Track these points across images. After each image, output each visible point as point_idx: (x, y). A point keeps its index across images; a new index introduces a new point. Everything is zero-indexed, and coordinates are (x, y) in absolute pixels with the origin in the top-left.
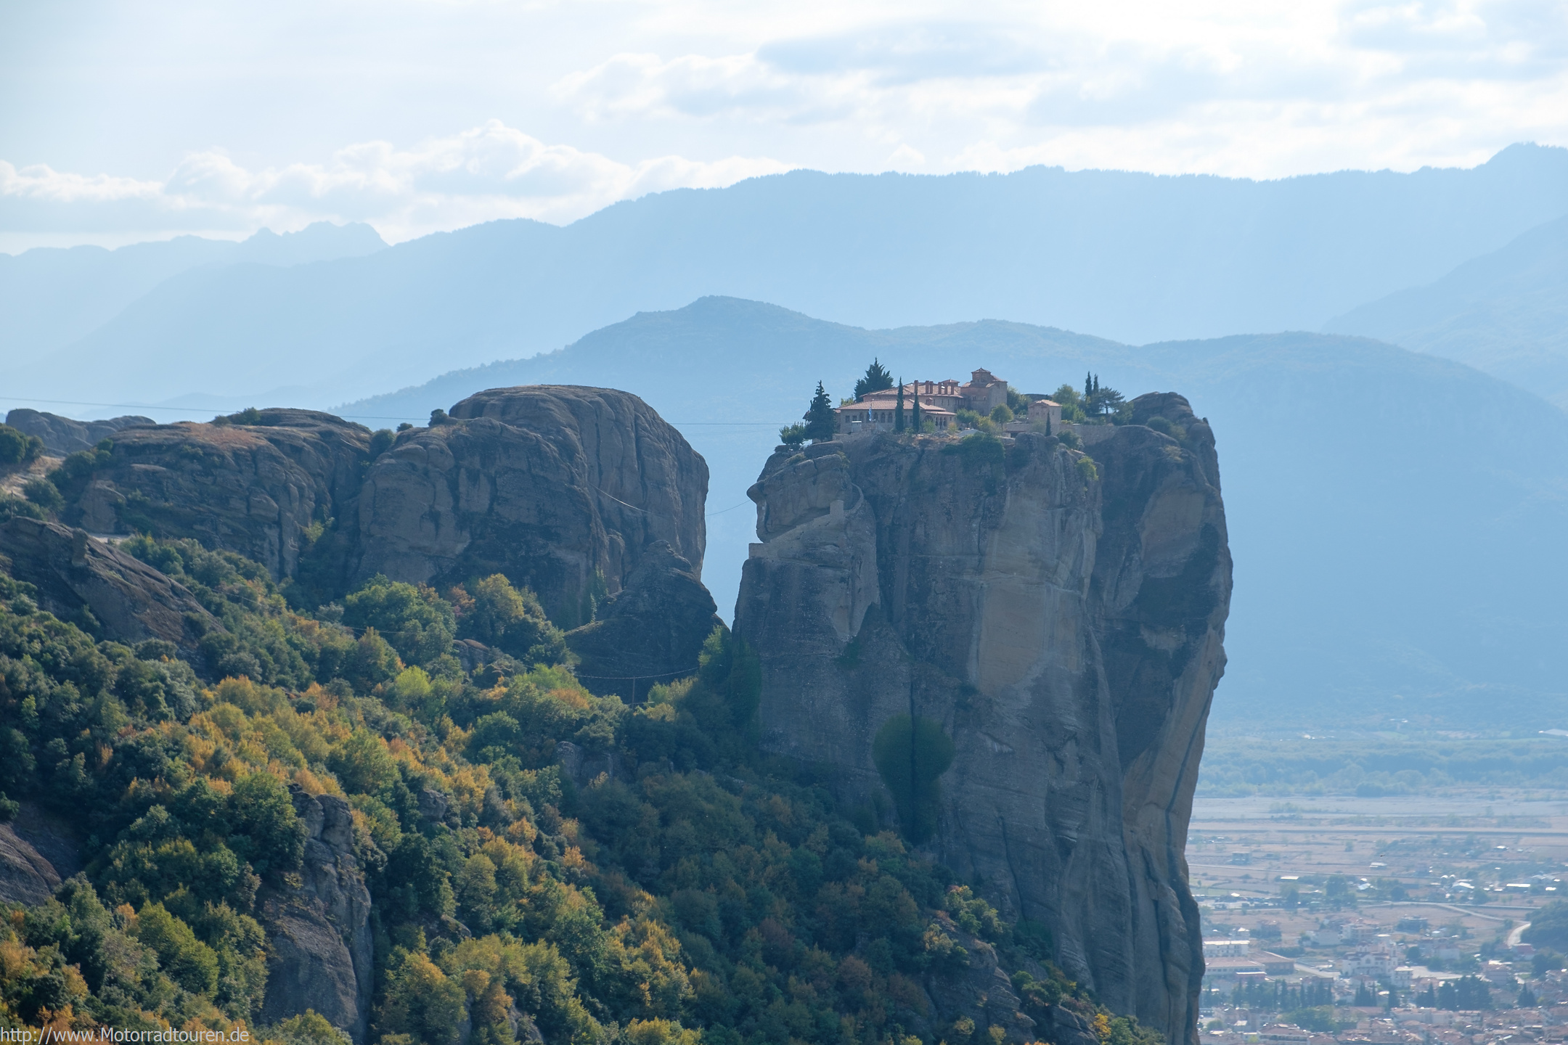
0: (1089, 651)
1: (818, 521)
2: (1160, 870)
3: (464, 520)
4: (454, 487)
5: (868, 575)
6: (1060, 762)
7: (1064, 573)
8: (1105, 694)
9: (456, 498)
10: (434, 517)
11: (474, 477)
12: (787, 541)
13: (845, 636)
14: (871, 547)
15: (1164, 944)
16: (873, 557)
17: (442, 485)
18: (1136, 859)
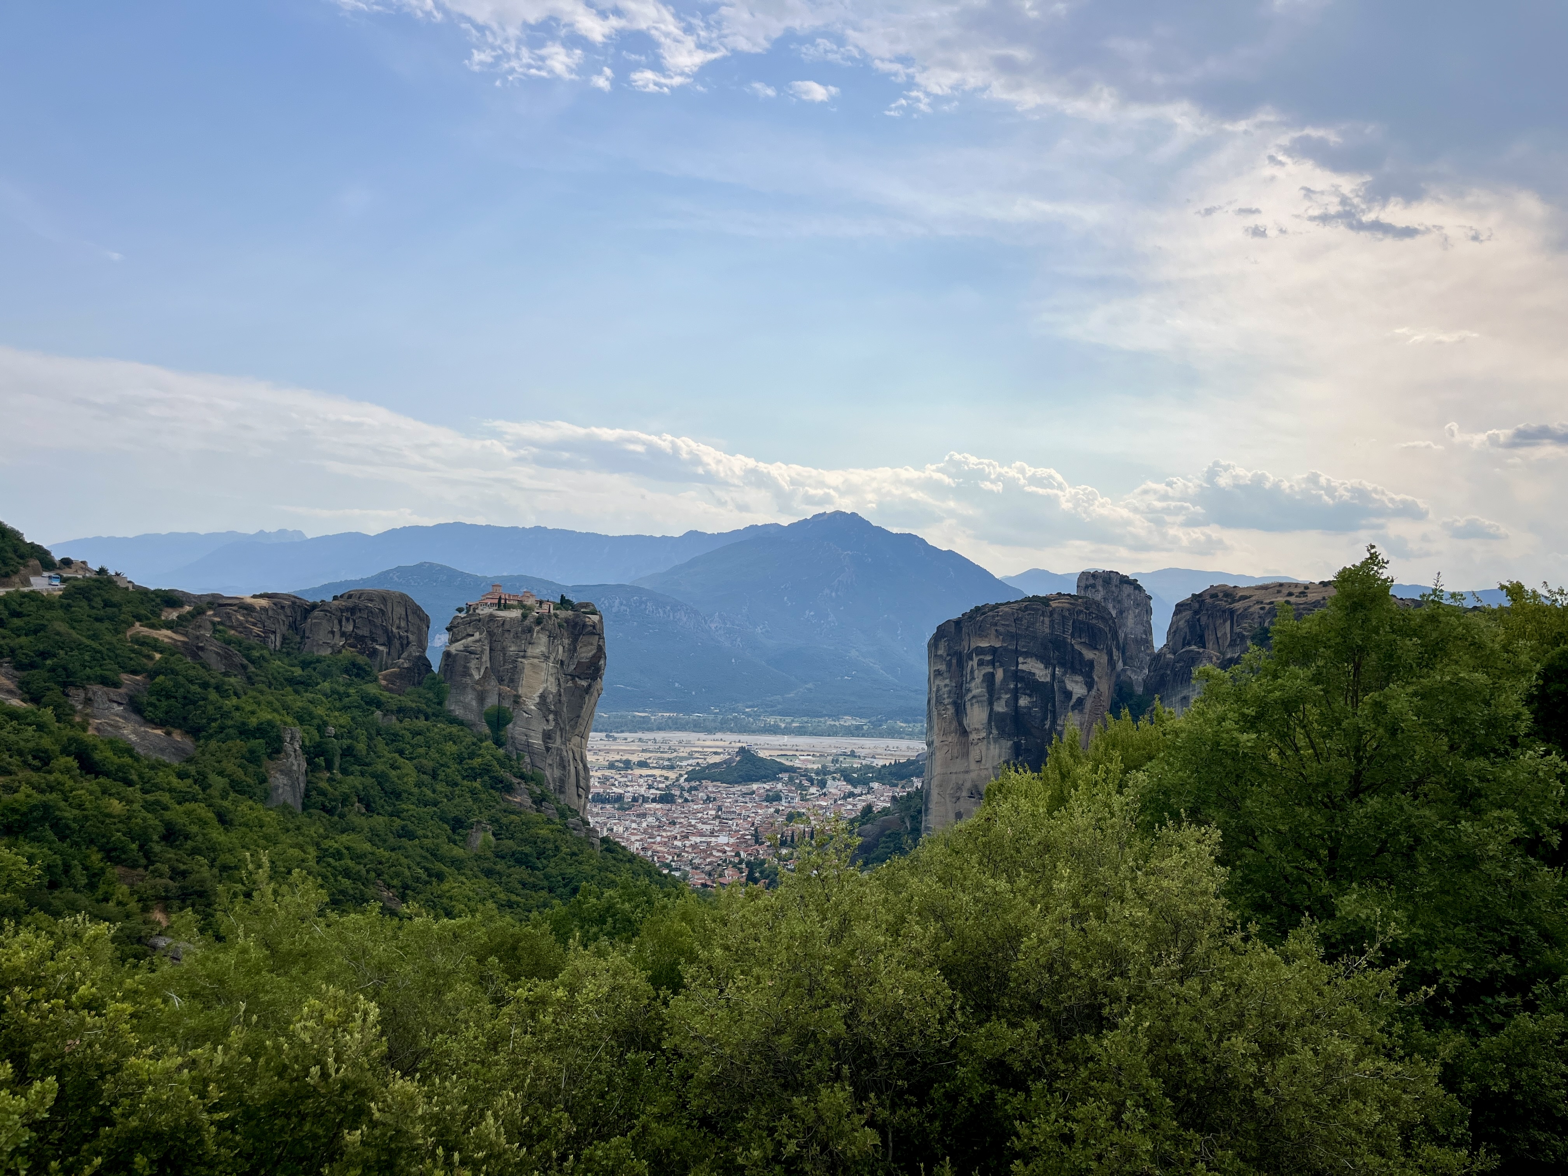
0: (559, 684)
1: (470, 639)
2: (578, 757)
3: (343, 634)
4: (340, 622)
5: (486, 658)
6: (547, 721)
7: (552, 658)
8: (564, 699)
9: (341, 626)
10: (333, 632)
11: (348, 619)
12: (459, 646)
13: (477, 677)
14: (487, 648)
15: (578, 781)
16: (488, 651)
17: (336, 622)
18: (571, 753)
